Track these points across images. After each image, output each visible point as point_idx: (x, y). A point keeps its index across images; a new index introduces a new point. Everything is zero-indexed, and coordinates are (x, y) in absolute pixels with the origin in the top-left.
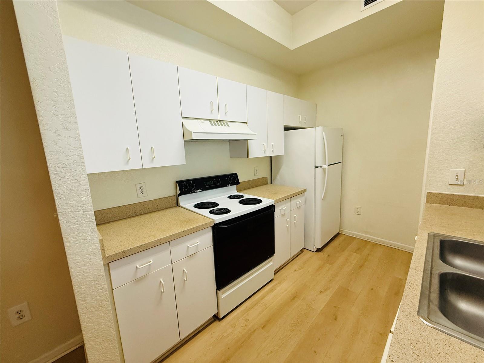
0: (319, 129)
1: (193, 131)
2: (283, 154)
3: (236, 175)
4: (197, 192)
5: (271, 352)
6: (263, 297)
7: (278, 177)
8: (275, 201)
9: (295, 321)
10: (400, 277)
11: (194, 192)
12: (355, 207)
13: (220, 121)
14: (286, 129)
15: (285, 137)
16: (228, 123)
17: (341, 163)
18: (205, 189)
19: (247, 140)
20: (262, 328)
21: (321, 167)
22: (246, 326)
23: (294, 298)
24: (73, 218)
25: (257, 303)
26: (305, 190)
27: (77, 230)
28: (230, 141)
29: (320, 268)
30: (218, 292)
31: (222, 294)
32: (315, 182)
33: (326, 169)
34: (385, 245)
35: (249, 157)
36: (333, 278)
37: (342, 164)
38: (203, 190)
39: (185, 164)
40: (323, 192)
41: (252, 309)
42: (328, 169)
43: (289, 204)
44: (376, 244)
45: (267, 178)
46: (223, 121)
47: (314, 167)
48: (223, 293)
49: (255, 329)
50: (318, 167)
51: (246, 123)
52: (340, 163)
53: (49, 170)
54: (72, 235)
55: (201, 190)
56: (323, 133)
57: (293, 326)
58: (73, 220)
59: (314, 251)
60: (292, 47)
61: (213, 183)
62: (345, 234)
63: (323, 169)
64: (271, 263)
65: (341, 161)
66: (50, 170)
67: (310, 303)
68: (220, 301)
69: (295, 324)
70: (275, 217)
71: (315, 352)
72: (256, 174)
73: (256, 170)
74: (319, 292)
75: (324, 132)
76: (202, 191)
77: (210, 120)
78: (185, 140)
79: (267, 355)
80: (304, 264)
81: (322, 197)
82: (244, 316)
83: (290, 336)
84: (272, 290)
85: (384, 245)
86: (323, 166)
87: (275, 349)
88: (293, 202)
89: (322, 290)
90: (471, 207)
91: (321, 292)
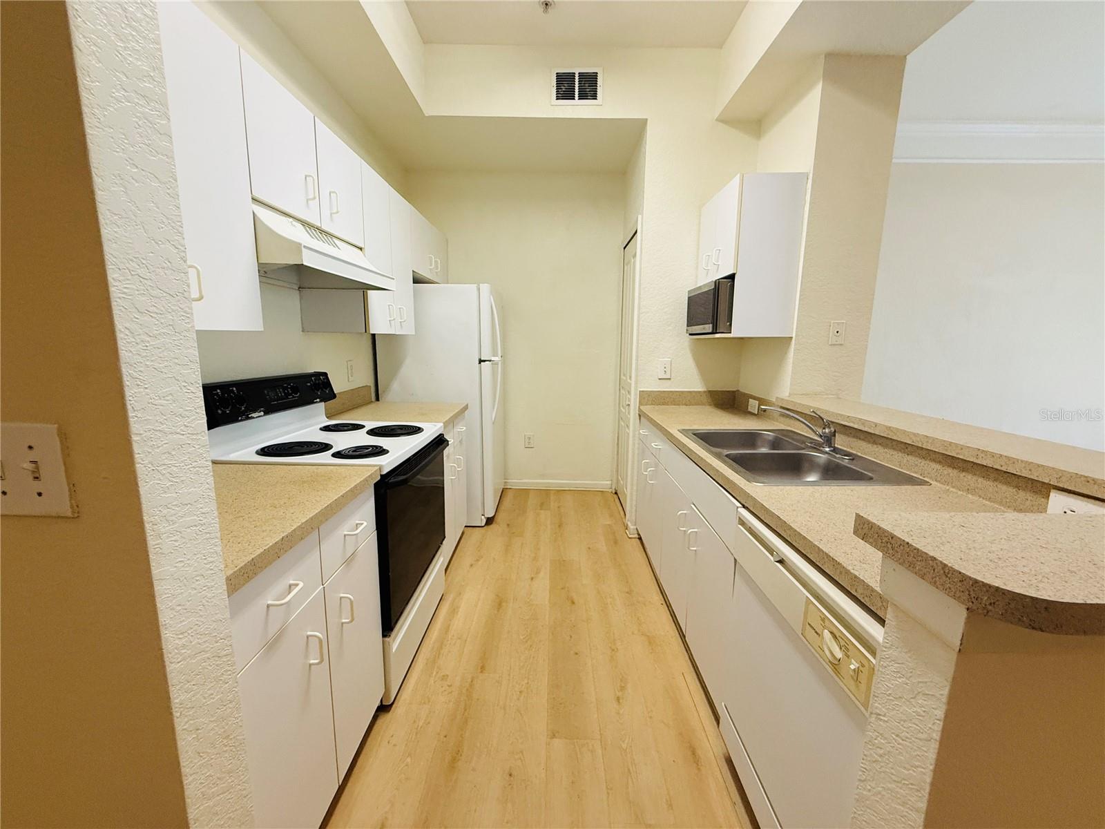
0: (485, 289)
1: (303, 244)
2: (414, 333)
3: (325, 374)
4: (254, 418)
5: (520, 692)
6: (447, 629)
7: (395, 386)
8: (444, 423)
9: (524, 634)
10: (608, 523)
11: (248, 418)
12: (525, 436)
13: (321, 231)
16: (334, 239)
18: (270, 410)
20: (482, 672)
21: (490, 361)
22: (449, 686)
23: (500, 605)
24: (166, 455)
25: (441, 643)
26: (467, 407)
27: (175, 495)
29: (507, 548)
31: (392, 644)
32: (481, 391)
33: (497, 364)
35: (371, 332)
36: (536, 553)
38: (266, 413)
39: (263, 329)
40: (494, 408)
41: (441, 656)
42: (500, 364)
44: (558, 491)
45: (370, 387)
46: (326, 233)
47: (478, 361)
48: (396, 638)
49: (469, 680)
51: (361, 249)
53: (110, 279)
54: (165, 511)
55: (262, 413)
56: (490, 297)
57: (527, 642)
58: (167, 462)
59: (483, 525)
60: (428, 110)
61: (285, 393)
62: (509, 487)
63: (492, 364)
64: (442, 559)
66: (113, 279)
67: (528, 600)
68: (390, 659)
69: (528, 638)
71: (576, 654)
72: (351, 379)
73: (352, 367)
75: (492, 296)
76: (264, 415)
77: (303, 224)
78: (260, 262)
79: (518, 699)
80: (479, 550)
81: (494, 418)
82: (434, 674)
83: (532, 657)
84: (454, 610)
86: (493, 359)
87: (522, 685)
88: (455, 430)
89: (532, 576)
90: (679, 405)
91: (532, 579)
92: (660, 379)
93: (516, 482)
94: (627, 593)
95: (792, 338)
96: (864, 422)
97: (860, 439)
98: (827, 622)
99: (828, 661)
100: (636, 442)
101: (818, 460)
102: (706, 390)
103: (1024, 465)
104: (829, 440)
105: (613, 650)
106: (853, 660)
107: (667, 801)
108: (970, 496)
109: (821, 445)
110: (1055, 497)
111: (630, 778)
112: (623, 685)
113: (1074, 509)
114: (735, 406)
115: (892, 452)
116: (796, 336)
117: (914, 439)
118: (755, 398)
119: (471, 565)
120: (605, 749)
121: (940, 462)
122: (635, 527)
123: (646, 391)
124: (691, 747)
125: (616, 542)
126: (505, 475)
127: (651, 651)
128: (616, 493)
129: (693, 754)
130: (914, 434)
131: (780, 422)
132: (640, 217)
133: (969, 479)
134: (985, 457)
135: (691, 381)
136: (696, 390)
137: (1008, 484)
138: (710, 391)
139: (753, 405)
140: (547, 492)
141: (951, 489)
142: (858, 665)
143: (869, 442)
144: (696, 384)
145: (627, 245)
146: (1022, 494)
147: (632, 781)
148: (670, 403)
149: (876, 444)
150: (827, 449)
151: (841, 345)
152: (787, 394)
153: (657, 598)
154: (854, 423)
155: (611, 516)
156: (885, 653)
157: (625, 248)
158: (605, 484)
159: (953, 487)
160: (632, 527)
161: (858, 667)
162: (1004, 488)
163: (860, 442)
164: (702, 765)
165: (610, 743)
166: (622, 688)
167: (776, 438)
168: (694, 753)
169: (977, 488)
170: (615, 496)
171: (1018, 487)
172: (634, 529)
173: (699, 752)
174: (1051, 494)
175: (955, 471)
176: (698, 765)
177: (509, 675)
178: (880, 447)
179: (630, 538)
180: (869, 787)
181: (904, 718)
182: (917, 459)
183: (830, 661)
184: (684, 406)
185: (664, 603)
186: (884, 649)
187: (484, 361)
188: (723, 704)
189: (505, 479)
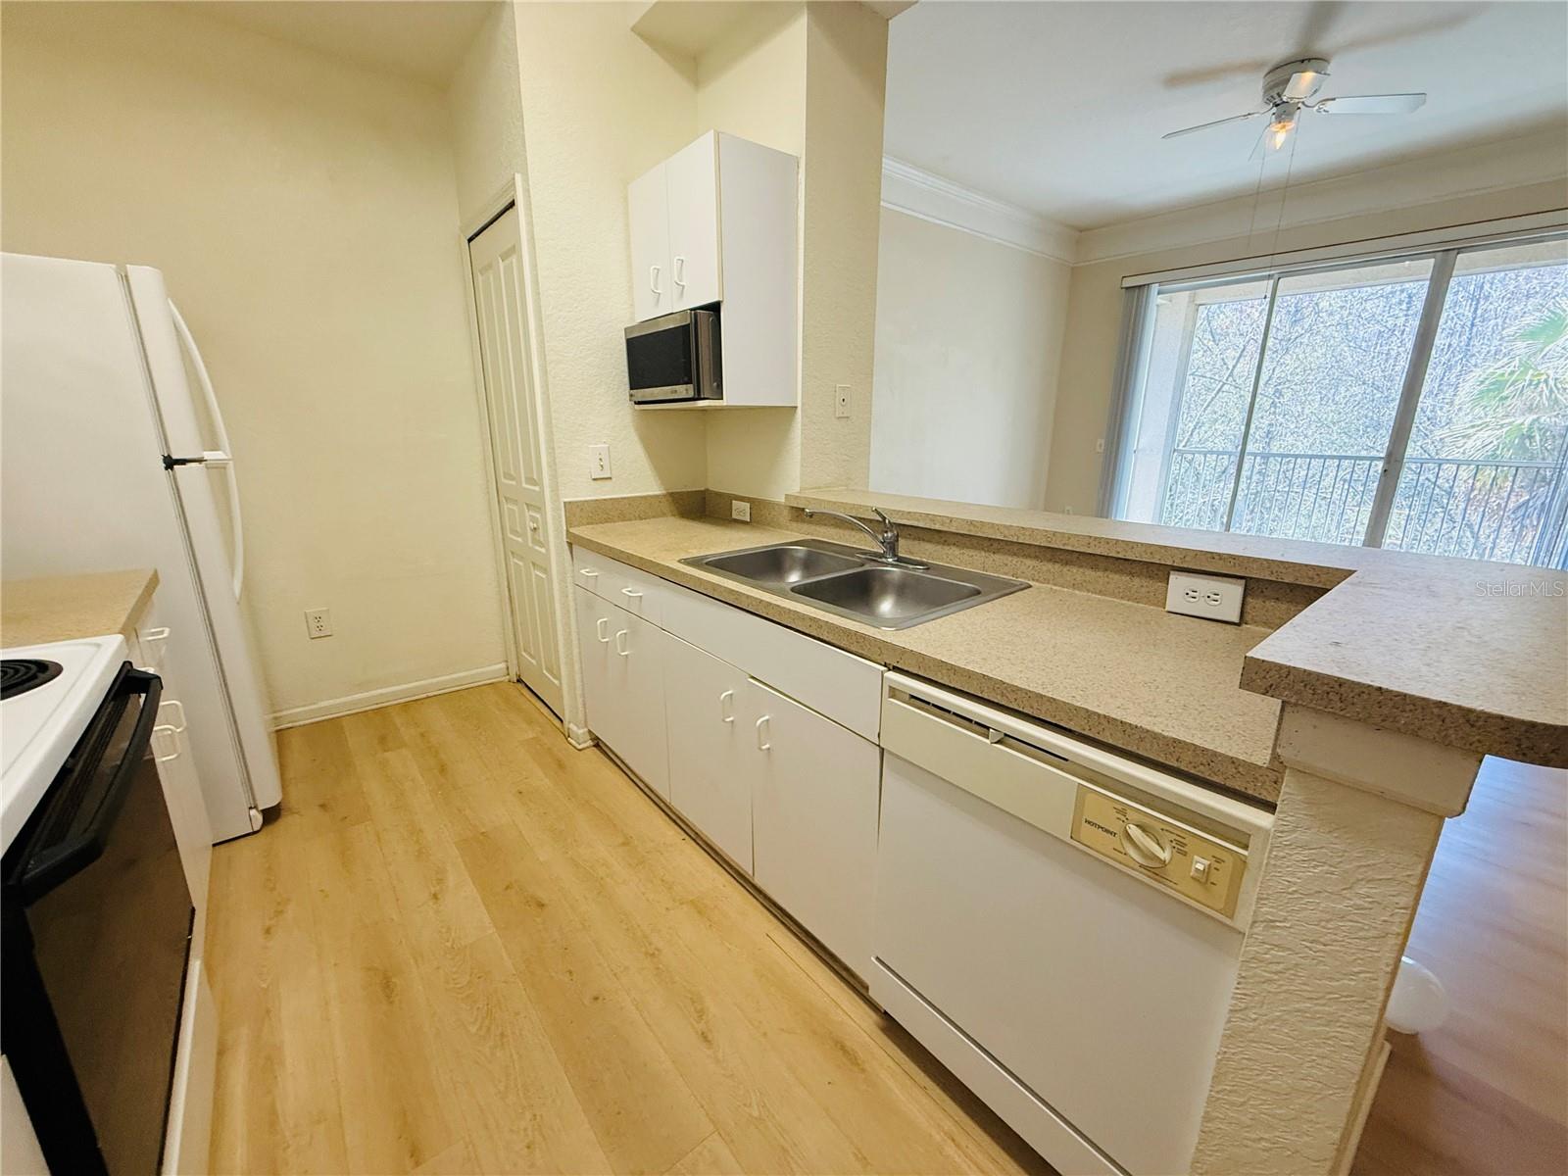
0: (146, 279)
9: (476, 1020)
10: (530, 737)
12: (306, 614)
21: (200, 461)
23: (387, 985)
26: (156, 577)
32: (186, 534)
34: (430, 694)
36: (417, 842)
40: (234, 568)
57: (488, 1032)
59: (259, 828)
62: (290, 725)
63: (209, 469)
67: (449, 944)
69: (487, 1022)
71: (596, 999)
74: (434, 900)
80: (273, 889)
81: (237, 593)
83: (515, 1057)
85: (428, 697)
86: (207, 455)
87: (525, 1130)
88: (141, 640)
89: (433, 890)
90: (630, 520)
91: (435, 896)
92: (595, 479)
93: (300, 712)
94: (624, 844)
95: (796, 407)
96: (933, 518)
97: (924, 540)
98: (1130, 814)
99: (1137, 866)
100: (570, 589)
101: (888, 576)
102: (664, 492)
103: (1144, 549)
104: (892, 547)
105: (653, 955)
106: (1196, 857)
107: (855, 1155)
108: (1077, 592)
109: (882, 556)
110: (1175, 579)
111: (789, 1159)
112: (699, 1008)
113: (1217, 592)
114: (707, 513)
115: (972, 552)
116: (803, 404)
117: (1006, 532)
118: (742, 499)
119: (268, 931)
120: (732, 1141)
121: (1036, 557)
122: (586, 730)
123: (576, 502)
124: (837, 1042)
125: (561, 765)
126: (272, 705)
127: (708, 924)
128: (519, 681)
129: (844, 1052)
130: (1005, 526)
131: (792, 531)
132: (518, 177)
133: (1075, 573)
134: (1098, 545)
135: (643, 481)
136: (651, 493)
137: (1121, 572)
138: (672, 494)
139: (741, 510)
140: (380, 712)
141: (1055, 588)
142: (1207, 863)
143: (938, 543)
144: (650, 486)
145: (477, 234)
146: (1137, 581)
147: (796, 1163)
148: (616, 519)
149: (948, 545)
150: (890, 560)
151: (848, 417)
152: (798, 489)
153: (672, 833)
154: (918, 520)
155: (530, 722)
156: (1281, 839)
157: (470, 240)
158: (494, 669)
159: (1055, 585)
160: (581, 731)
161: (1210, 865)
162: (1116, 577)
163: (923, 544)
164: (864, 1062)
165: (733, 1124)
166: (701, 1013)
167: (810, 554)
168: (843, 1048)
169: (1085, 581)
170: (520, 685)
171: (1131, 574)
172: (584, 733)
173: (848, 1044)
174: (1171, 577)
175: (1057, 566)
176: (858, 1064)
177: (486, 1127)
178: (954, 548)
179: (580, 750)
180: (1254, 1016)
181: (1328, 916)
182: (1006, 556)
183: (1141, 866)
184: (638, 522)
185: (685, 836)
186: (1279, 834)
187: (183, 462)
188: (873, 959)
189: (275, 712)
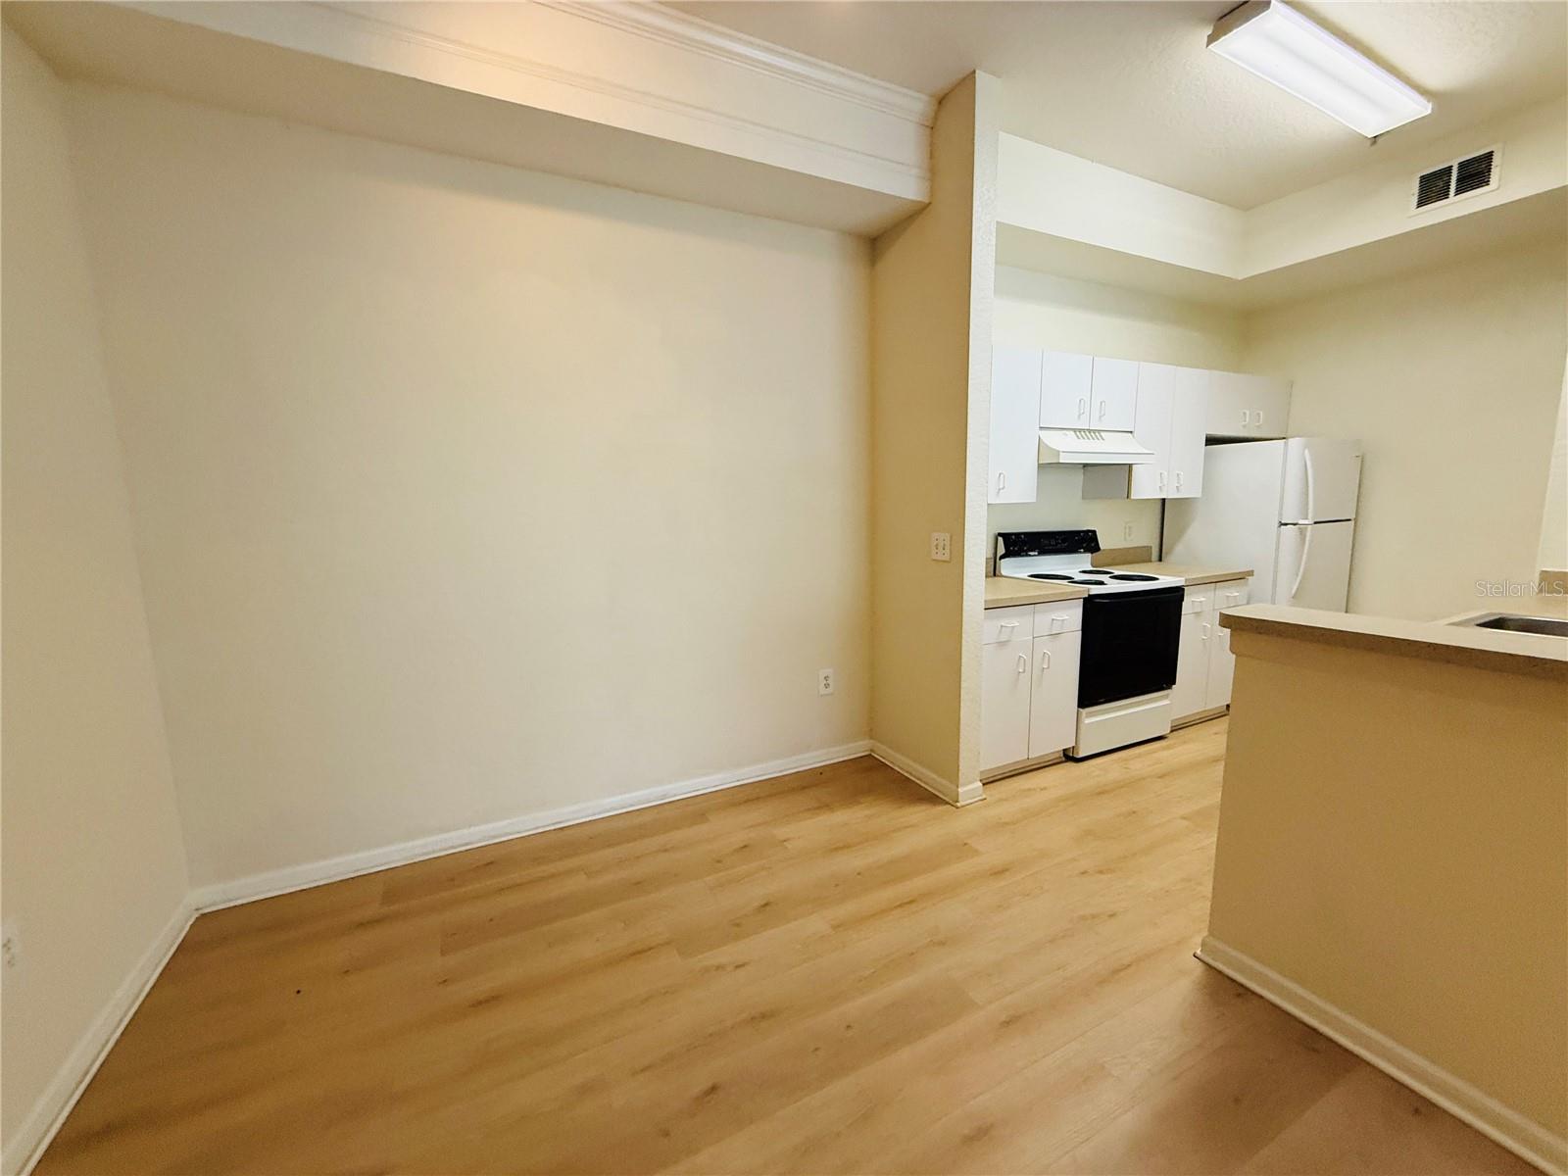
0: (1294, 443)
1: (1051, 450)
2: (1199, 495)
3: (1094, 532)
4: (1030, 556)
7: (1179, 548)
8: (1186, 580)
11: (1026, 555)
13: (1089, 431)
14: (1211, 441)
15: (1207, 456)
16: (1102, 434)
17: (1352, 522)
18: (1043, 552)
19: (1130, 465)
21: (1295, 524)
26: (1251, 573)
28: (1085, 465)
30: (1081, 710)
31: (1087, 717)
32: (1277, 557)
33: (1306, 528)
35: (1132, 497)
37: (1355, 526)
38: (1040, 554)
39: (1035, 502)
40: (1296, 581)
42: (1312, 530)
43: (1211, 594)
45: (1151, 547)
46: (1094, 431)
47: (1277, 525)
48: (1089, 715)
50: (1286, 524)
51: (1132, 432)
52: (1349, 520)
55: (1037, 553)
56: (1303, 454)
60: (1241, 275)
61: (1056, 542)
63: (1300, 528)
64: (1166, 702)
65: (1353, 517)
68: (1082, 726)
70: (1183, 613)
72: (1128, 539)
73: (1130, 528)
75: (1307, 451)
76: (1038, 555)
77: (1075, 430)
78: (1039, 461)
81: (1293, 591)
86: (1301, 522)
88: (1219, 592)
